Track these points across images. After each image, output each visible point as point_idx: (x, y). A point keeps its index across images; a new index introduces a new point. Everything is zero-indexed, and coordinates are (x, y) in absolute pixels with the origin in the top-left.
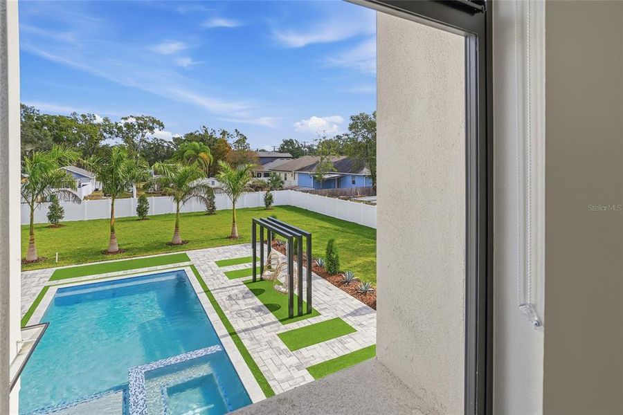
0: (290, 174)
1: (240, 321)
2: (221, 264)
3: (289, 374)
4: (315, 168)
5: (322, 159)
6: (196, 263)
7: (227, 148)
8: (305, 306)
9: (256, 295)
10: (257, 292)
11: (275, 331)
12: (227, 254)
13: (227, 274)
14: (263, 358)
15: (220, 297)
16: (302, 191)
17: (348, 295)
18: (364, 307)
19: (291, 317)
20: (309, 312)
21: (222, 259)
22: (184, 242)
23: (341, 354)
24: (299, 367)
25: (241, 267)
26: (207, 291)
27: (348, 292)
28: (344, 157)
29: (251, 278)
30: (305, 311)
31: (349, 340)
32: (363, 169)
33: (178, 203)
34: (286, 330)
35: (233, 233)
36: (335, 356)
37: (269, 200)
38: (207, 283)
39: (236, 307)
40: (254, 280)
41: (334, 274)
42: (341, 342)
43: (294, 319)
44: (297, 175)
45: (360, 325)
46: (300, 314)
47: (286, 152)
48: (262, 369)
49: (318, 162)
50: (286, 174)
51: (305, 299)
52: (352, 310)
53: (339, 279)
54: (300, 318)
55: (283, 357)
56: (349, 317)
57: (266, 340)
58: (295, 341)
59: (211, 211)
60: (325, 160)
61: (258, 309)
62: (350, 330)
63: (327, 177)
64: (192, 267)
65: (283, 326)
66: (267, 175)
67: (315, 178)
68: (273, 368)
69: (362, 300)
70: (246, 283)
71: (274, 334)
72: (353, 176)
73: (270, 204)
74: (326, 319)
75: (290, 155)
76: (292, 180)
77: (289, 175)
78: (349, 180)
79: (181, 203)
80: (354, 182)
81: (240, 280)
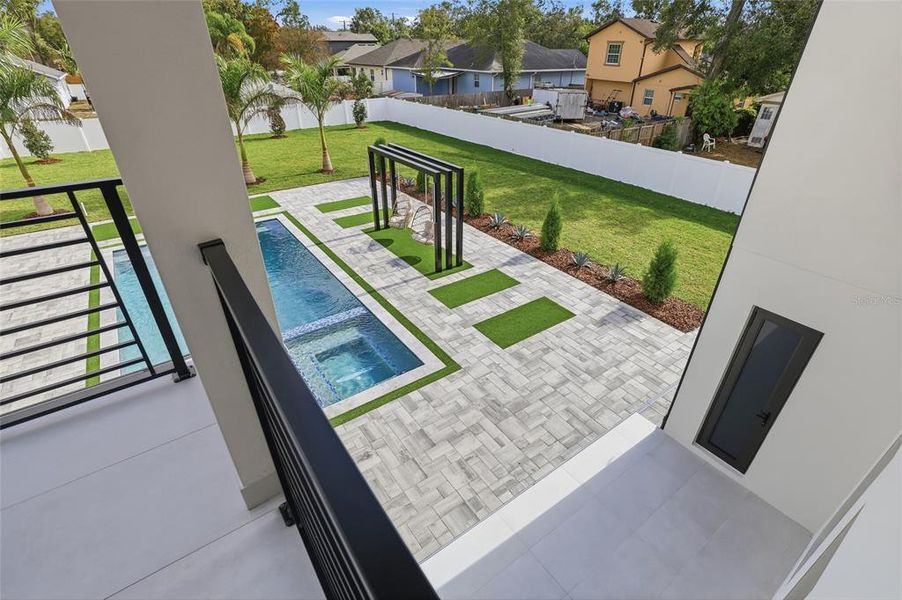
0: (380, 69)
1: (377, 278)
2: (324, 208)
3: (454, 332)
4: (419, 61)
5: (431, 45)
6: (291, 209)
7: (271, 25)
8: (454, 260)
9: (386, 247)
10: (386, 243)
11: (425, 288)
12: (328, 195)
13: (337, 221)
14: (421, 317)
15: (340, 251)
16: (407, 99)
17: (500, 242)
18: (523, 256)
19: (439, 270)
20: (459, 263)
21: (324, 202)
22: (260, 180)
23: (508, 308)
24: (464, 325)
25: (353, 211)
26: (319, 244)
27: (500, 239)
28: (464, 42)
29: (372, 225)
30: (454, 263)
31: (515, 293)
32: (491, 63)
33: (237, 123)
34: (437, 287)
35: (325, 164)
36: (502, 311)
37: (359, 114)
38: (317, 235)
39: (365, 263)
40: (378, 228)
41: (478, 216)
42: (505, 296)
43: (444, 272)
44: (390, 74)
45: (523, 276)
46: (449, 267)
47: (364, 32)
48: (423, 329)
49: (425, 50)
50: (372, 72)
51: (454, 252)
52: (508, 259)
53: (486, 222)
54: (449, 271)
55: (442, 315)
56: (507, 267)
57: (417, 298)
58: (452, 298)
59: (279, 130)
60: (435, 48)
61: (395, 264)
62: (513, 283)
63: (438, 75)
64: (286, 213)
65: (431, 282)
66: (342, 72)
67: (419, 78)
68: (435, 328)
69: (519, 248)
70: (367, 232)
71: (423, 291)
72: (476, 75)
73: (362, 119)
74: (482, 271)
75: (373, 38)
76: (383, 80)
77: (377, 72)
78: (471, 79)
79: (242, 123)
80: (477, 84)
81: (357, 229)
